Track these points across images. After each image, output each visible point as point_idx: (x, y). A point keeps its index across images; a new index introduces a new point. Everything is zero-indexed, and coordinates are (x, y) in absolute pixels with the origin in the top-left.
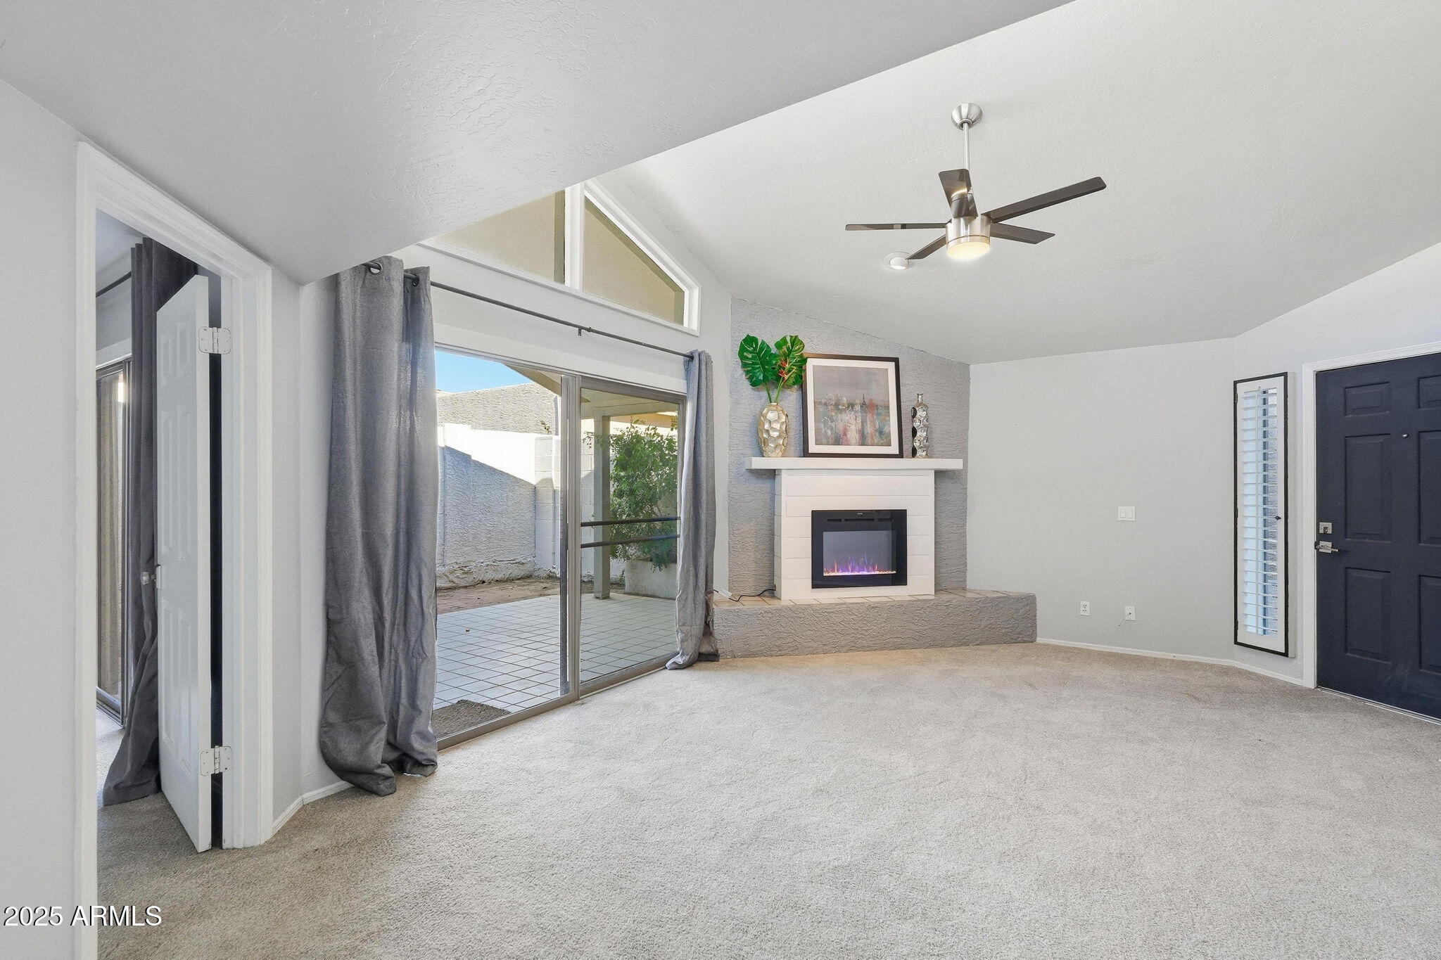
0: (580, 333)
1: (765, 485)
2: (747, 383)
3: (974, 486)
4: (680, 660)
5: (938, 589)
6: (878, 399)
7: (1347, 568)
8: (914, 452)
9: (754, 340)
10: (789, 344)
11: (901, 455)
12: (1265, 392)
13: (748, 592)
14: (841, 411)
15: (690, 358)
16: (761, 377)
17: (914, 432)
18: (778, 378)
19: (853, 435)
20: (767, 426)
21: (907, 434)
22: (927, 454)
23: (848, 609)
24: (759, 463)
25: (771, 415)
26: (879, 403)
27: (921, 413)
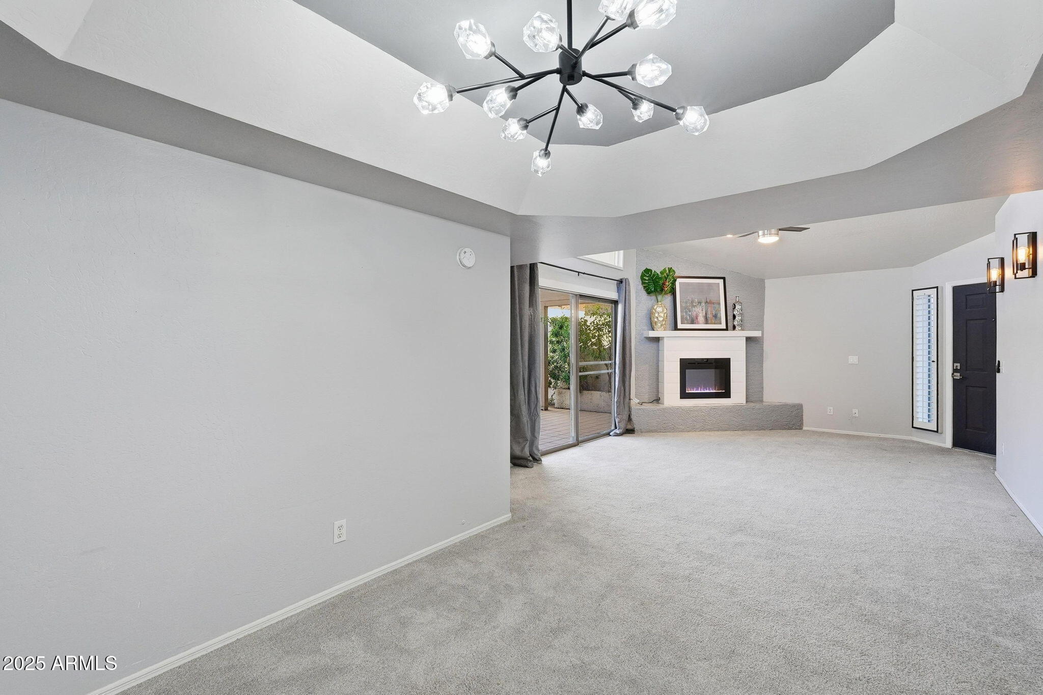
0: (579, 275)
1: (653, 345)
2: (644, 293)
3: (768, 347)
4: (618, 431)
5: (747, 402)
6: (714, 300)
7: (967, 386)
8: (734, 328)
9: (651, 270)
10: (668, 271)
11: (727, 329)
12: (929, 296)
13: (646, 401)
14: (694, 306)
15: (621, 281)
16: (653, 290)
17: (734, 317)
18: (662, 290)
19: (701, 318)
20: (656, 315)
21: (730, 317)
22: (741, 329)
23: (699, 409)
24: (652, 334)
25: (659, 309)
26: (715, 302)
27: (738, 307)
